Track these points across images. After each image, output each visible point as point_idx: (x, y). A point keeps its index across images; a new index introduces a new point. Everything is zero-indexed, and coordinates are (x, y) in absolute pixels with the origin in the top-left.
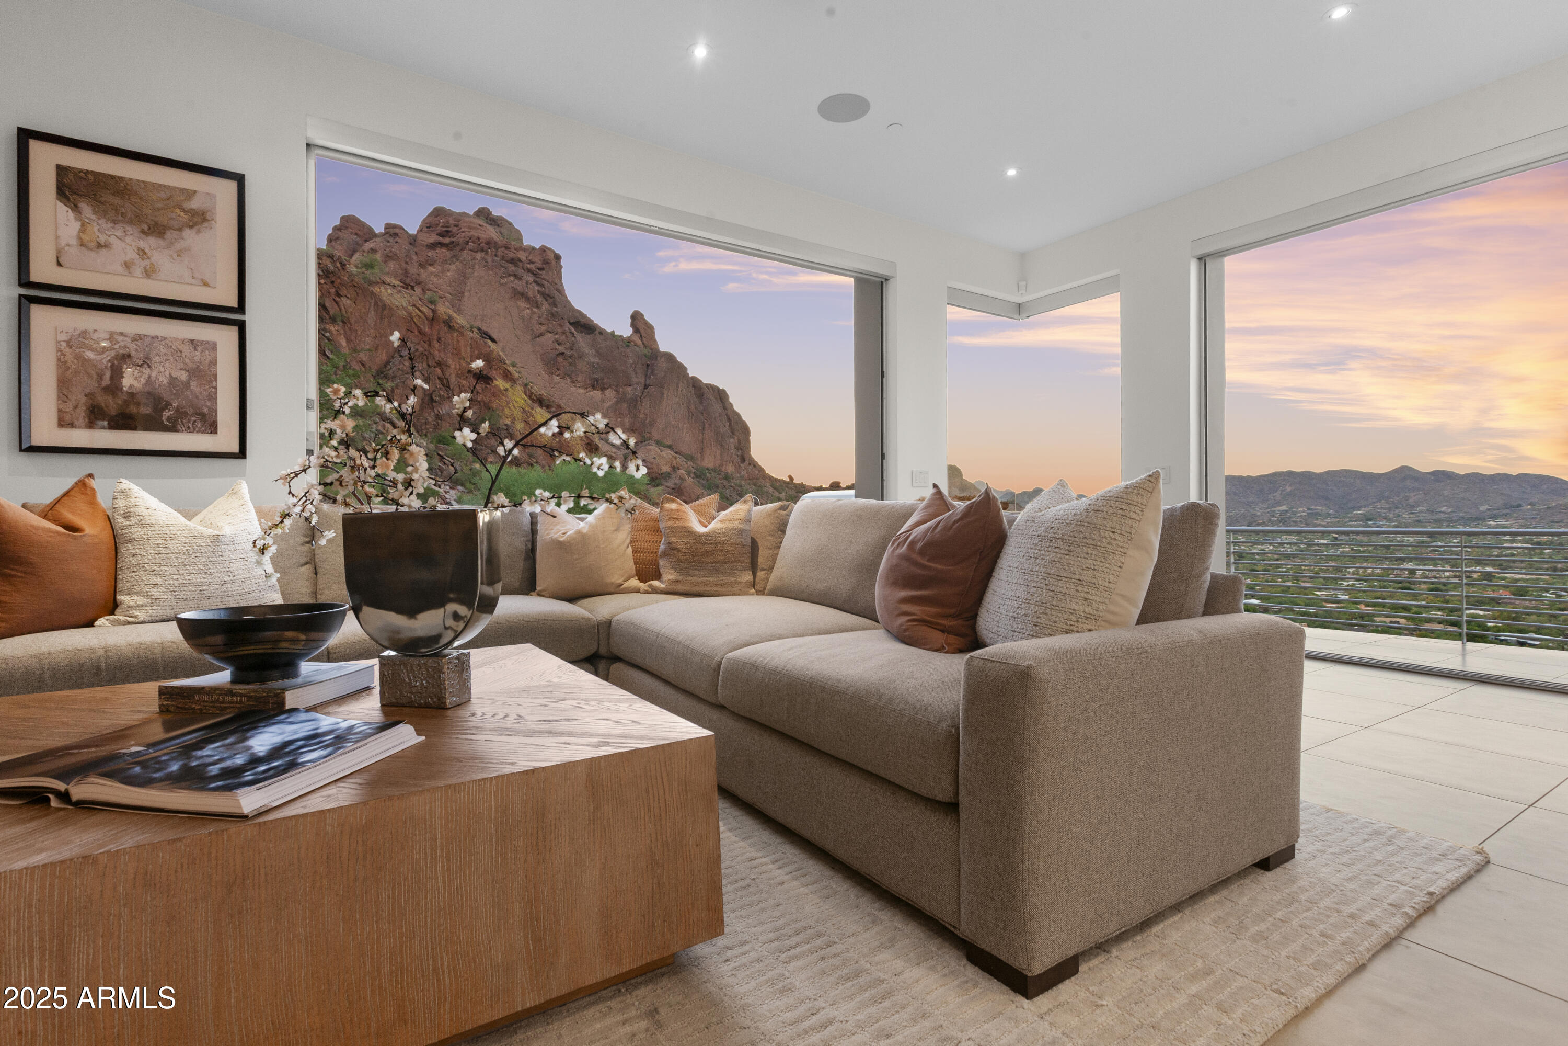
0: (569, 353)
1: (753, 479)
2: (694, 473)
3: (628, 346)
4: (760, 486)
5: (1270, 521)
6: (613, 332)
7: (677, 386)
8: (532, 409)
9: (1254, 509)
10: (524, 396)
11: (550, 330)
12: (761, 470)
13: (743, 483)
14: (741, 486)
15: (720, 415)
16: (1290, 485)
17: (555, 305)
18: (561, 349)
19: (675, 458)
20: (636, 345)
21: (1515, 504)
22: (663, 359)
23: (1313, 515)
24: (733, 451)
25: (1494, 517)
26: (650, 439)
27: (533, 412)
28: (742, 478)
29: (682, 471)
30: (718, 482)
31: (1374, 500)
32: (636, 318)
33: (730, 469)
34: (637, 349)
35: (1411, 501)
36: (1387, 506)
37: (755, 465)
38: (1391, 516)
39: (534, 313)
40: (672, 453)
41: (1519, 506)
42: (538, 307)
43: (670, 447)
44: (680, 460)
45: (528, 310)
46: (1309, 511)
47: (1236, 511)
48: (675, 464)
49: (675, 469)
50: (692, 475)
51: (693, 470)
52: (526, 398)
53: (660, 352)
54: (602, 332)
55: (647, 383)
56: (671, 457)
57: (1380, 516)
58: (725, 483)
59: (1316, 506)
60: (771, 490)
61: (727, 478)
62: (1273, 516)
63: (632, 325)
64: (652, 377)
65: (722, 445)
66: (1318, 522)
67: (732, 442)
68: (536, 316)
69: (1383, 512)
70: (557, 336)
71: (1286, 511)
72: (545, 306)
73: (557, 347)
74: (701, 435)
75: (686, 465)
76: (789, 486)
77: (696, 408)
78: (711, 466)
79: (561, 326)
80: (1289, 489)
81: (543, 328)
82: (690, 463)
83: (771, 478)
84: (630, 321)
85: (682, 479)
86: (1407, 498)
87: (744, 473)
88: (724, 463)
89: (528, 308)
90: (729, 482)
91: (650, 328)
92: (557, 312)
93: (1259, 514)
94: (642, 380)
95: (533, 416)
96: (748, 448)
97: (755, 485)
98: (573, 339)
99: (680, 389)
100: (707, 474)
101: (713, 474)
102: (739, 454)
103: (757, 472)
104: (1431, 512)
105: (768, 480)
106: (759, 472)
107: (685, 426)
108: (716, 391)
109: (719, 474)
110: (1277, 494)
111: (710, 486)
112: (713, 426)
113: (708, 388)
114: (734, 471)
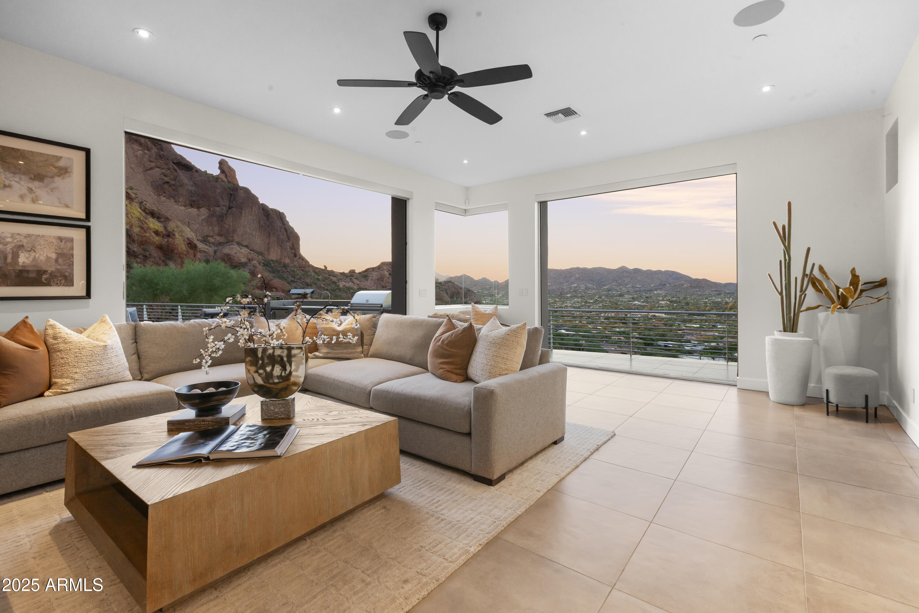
0: (173, 182)
1: (301, 267)
2: (263, 263)
3: (217, 181)
4: (306, 272)
5: (570, 291)
6: (206, 171)
7: (252, 209)
8: (146, 219)
10: (139, 210)
11: (158, 166)
12: (307, 262)
13: (295, 269)
14: (294, 271)
15: (281, 228)
16: (578, 274)
17: (162, 150)
18: (167, 179)
19: (250, 254)
20: (222, 181)
21: (664, 283)
22: (242, 191)
23: (587, 288)
24: (289, 250)
25: (656, 290)
26: (232, 241)
27: (147, 221)
28: (295, 266)
29: (255, 262)
30: (279, 269)
31: (612, 282)
32: (222, 165)
33: (287, 261)
34: (224, 184)
35: (625, 282)
36: (616, 284)
37: (303, 259)
38: (618, 289)
39: (146, 154)
40: (248, 250)
41: (665, 285)
42: (149, 150)
43: (247, 246)
44: (254, 255)
45: (141, 152)
46: (586, 287)
48: (250, 257)
49: (250, 260)
50: (262, 264)
51: (263, 261)
52: (141, 212)
53: (240, 186)
54: (197, 171)
55: (231, 205)
56: (247, 253)
57: (614, 289)
58: (284, 269)
59: (589, 284)
60: (313, 274)
61: (285, 266)
63: (220, 168)
64: (234, 202)
65: (282, 246)
66: (589, 292)
67: (289, 244)
68: (147, 156)
69: (615, 287)
70: (163, 171)
71: (577, 287)
72: (154, 150)
73: (164, 177)
74: (268, 240)
75: (258, 258)
76: (325, 272)
77: (264, 223)
78: (274, 259)
79: (167, 164)
80: (577, 276)
81: (153, 164)
82: (260, 257)
83: (313, 267)
84: (218, 165)
85: (255, 267)
86: (624, 281)
87: (296, 263)
88: (283, 257)
89: (141, 150)
90: (286, 269)
91: (232, 171)
92: (163, 155)
94: (227, 204)
95: (147, 224)
96: (298, 249)
97: (302, 271)
98: (176, 173)
99: (253, 211)
100: (272, 264)
101: (276, 264)
102: (293, 252)
103: (304, 263)
104: (633, 287)
105: (311, 268)
106: (306, 263)
107: (257, 234)
108: (278, 213)
109: (280, 264)
110: (573, 278)
111: (274, 271)
112: (276, 234)
113: (273, 211)
114: (289, 262)
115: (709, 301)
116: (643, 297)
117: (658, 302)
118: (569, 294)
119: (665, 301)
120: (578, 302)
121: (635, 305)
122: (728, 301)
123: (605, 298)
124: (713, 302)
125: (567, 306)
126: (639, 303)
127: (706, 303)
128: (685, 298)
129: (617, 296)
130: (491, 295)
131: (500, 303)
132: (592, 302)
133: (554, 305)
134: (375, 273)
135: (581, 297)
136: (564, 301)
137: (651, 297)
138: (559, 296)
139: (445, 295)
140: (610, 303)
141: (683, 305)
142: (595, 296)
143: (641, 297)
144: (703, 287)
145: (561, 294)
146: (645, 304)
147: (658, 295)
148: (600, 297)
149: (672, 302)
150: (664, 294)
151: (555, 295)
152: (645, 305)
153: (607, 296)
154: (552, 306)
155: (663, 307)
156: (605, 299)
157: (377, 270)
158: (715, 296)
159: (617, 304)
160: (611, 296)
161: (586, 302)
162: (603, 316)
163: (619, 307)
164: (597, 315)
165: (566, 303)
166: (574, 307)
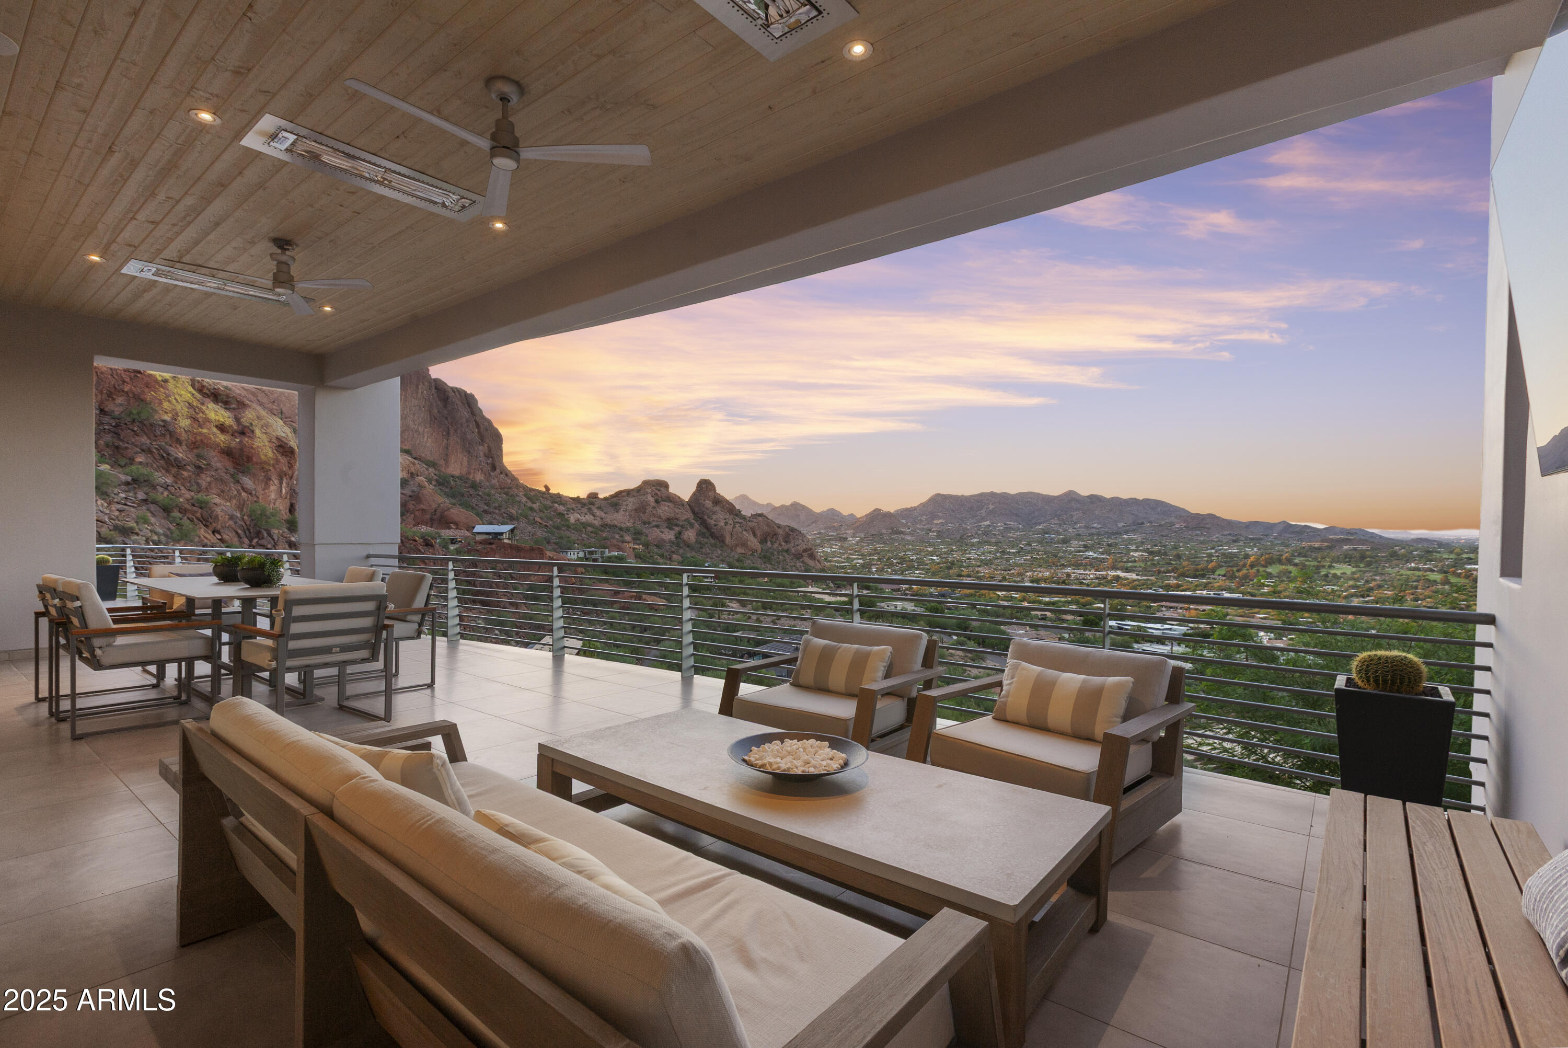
1: (504, 488)
2: (437, 480)
4: (511, 496)
5: (977, 533)
8: (203, 404)
9: (966, 524)
10: (191, 389)
12: (515, 479)
13: (493, 492)
14: (489, 495)
15: (468, 421)
16: (993, 504)
19: (414, 464)
21: (1140, 522)
23: (1008, 529)
24: (482, 458)
25: (1127, 532)
27: (204, 408)
28: (493, 487)
29: (421, 478)
30: (464, 490)
31: (1050, 517)
33: (479, 477)
35: (1074, 518)
36: (1057, 522)
37: (507, 473)
38: (1061, 530)
40: (410, 459)
41: (1143, 523)
44: (419, 466)
46: (1005, 526)
47: (952, 525)
48: (413, 470)
49: (414, 475)
50: (434, 483)
51: (435, 477)
52: (194, 392)
56: (409, 462)
57: (1054, 530)
58: (472, 491)
59: (1011, 521)
60: (524, 499)
61: (474, 486)
62: (980, 530)
65: (469, 452)
66: (1011, 535)
67: (481, 449)
69: (1056, 527)
71: (989, 526)
74: (445, 441)
75: (426, 472)
76: (545, 496)
77: (439, 412)
78: (456, 473)
80: (991, 507)
82: (431, 470)
83: (525, 487)
85: (421, 486)
86: (1072, 516)
87: (494, 481)
88: (472, 471)
90: (477, 490)
93: (969, 527)
95: (203, 413)
96: (500, 455)
97: (506, 494)
99: (420, 391)
100: (452, 482)
101: (459, 482)
102: (489, 461)
103: (509, 481)
104: (1087, 527)
105: (521, 489)
106: (512, 481)
107: (426, 430)
108: (463, 395)
109: (466, 482)
110: (983, 511)
111: (453, 494)
112: (459, 431)
113: (454, 391)
114: (483, 478)
115: (1216, 552)
116: (1103, 544)
117: (1127, 554)
118: (975, 538)
119: (1141, 551)
120: (990, 552)
121: (1087, 558)
122: (1250, 553)
123: (1037, 546)
124: (1223, 554)
126: (1095, 555)
127: (1210, 555)
128: (1175, 548)
129: (1058, 543)
131: (856, 552)
132: (1014, 553)
134: (631, 499)
135: (996, 544)
136: (967, 550)
137: (1117, 544)
138: (958, 541)
139: (751, 537)
140: (1045, 554)
141: (1170, 560)
142: (1021, 541)
143: (1099, 544)
144: (1209, 529)
145: (960, 538)
146: (1104, 556)
147: (1130, 541)
148: (1029, 544)
149: (1151, 553)
150: (1140, 540)
152: (1104, 559)
153: (1040, 542)
154: (944, 558)
155: (1135, 561)
156: (1037, 548)
157: (635, 494)
158: (1228, 543)
159: (1056, 556)
160: (1047, 542)
161: (1003, 552)
162: (1030, 577)
163: (1059, 562)
164: (1020, 574)
165: (970, 553)
166: (982, 561)
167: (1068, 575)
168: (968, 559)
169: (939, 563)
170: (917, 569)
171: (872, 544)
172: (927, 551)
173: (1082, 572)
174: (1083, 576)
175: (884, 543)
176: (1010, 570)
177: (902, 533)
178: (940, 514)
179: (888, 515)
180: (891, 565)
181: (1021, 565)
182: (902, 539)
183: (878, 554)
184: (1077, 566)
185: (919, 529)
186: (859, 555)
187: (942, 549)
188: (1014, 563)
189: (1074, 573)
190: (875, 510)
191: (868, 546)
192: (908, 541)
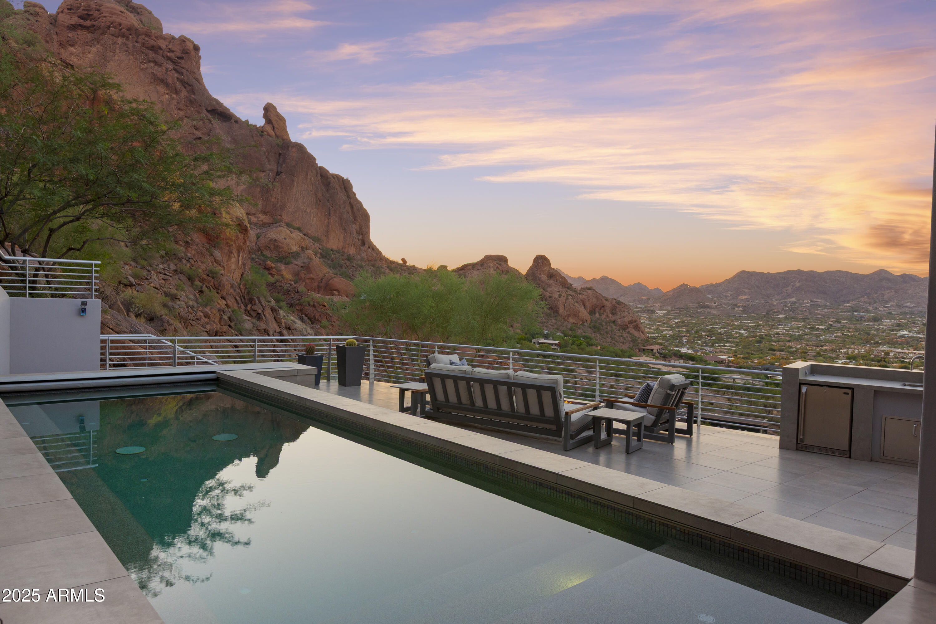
0: (205, 138)
1: (371, 261)
2: (321, 253)
3: (262, 136)
4: (378, 267)
6: (247, 121)
7: (307, 175)
11: (188, 115)
12: (379, 253)
13: (363, 264)
14: (361, 267)
15: (344, 203)
16: (799, 282)
17: (194, 93)
18: (198, 134)
19: (304, 239)
20: (268, 135)
22: (294, 149)
23: (815, 305)
24: (355, 235)
26: (281, 221)
28: (362, 259)
29: (310, 251)
30: (342, 262)
31: (859, 296)
32: (269, 110)
33: (352, 251)
34: (270, 139)
35: (885, 297)
36: (868, 300)
37: (373, 248)
38: (871, 308)
39: (173, 98)
40: (301, 235)
42: (177, 93)
43: (299, 229)
44: (308, 241)
45: (167, 96)
46: (812, 303)
47: (758, 301)
48: (303, 244)
49: (303, 249)
50: (319, 255)
51: (320, 251)
53: (292, 142)
54: (237, 121)
55: (279, 170)
56: (299, 238)
57: (863, 308)
58: (348, 263)
59: (818, 299)
60: (388, 270)
61: (350, 259)
62: (786, 306)
63: (265, 116)
64: (284, 165)
65: (345, 229)
66: (818, 312)
67: (354, 227)
68: (175, 102)
69: (866, 306)
70: (194, 122)
71: (795, 302)
72: (184, 93)
73: (195, 131)
74: (327, 220)
75: (313, 247)
76: (403, 268)
77: (323, 195)
78: (335, 247)
79: (199, 113)
80: (798, 284)
81: (182, 113)
82: (317, 245)
83: (387, 260)
84: (262, 112)
85: (310, 258)
86: (883, 295)
87: (364, 255)
88: (347, 246)
89: (167, 94)
90: (351, 262)
91: (282, 120)
92: (195, 100)
93: (775, 304)
94: (275, 168)
96: (368, 233)
97: (373, 266)
98: (210, 125)
99: (309, 177)
100: (332, 255)
101: (337, 255)
102: (360, 238)
103: (375, 255)
104: (899, 306)
105: (384, 262)
106: (377, 254)
107: (312, 211)
108: (341, 181)
109: (343, 255)
110: (789, 288)
111: (334, 266)
112: (338, 212)
113: (334, 178)
114: (355, 253)
116: (918, 324)
118: (781, 314)
120: (798, 328)
121: (902, 336)
123: (846, 323)
125: (779, 334)
126: (911, 334)
129: (869, 320)
130: (648, 310)
131: (664, 323)
132: (823, 329)
133: (756, 332)
134: (476, 272)
135: (804, 320)
136: (774, 325)
138: (765, 316)
139: (582, 309)
140: (856, 332)
142: (829, 318)
143: (914, 323)
145: (767, 313)
148: (838, 321)
151: (757, 314)
153: (850, 320)
154: (752, 332)
156: (847, 325)
157: (479, 267)
159: (869, 334)
160: (858, 320)
161: (812, 328)
162: (845, 353)
163: (873, 339)
164: (833, 351)
165: (777, 328)
166: (791, 336)
167: (887, 354)
168: (777, 334)
169: (747, 337)
170: (727, 342)
171: (679, 317)
172: (735, 325)
173: (900, 350)
174: (902, 355)
175: (690, 316)
176: (822, 346)
177: (708, 307)
178: (745, 290)
179: (695, 291)
180: (700, 337)
181: (832, 342)
182: (709, 313)
183: (686, 326)
184: (893, 343)
185: (724, 304)
186: (667, 327)
187: (749, 323)
188: (825, 339)
189: (892, 351)
190: (681, 286)
191: (675, 318)
192: (714, 315)
